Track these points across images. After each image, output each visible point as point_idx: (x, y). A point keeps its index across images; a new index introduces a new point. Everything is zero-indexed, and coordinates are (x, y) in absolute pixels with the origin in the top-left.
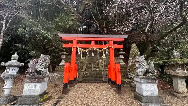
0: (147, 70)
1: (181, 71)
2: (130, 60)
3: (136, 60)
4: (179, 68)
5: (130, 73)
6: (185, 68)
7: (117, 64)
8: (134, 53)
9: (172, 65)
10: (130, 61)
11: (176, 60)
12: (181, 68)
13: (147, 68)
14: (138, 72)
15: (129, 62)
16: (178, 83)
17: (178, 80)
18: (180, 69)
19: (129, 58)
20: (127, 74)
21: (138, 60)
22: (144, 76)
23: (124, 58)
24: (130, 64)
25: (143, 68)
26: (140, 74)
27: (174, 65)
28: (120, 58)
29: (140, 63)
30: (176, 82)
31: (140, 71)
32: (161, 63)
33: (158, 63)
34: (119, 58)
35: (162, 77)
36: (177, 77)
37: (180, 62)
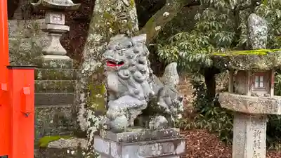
0: (149, 103)
1: (261, 94)
2: (91, 44)
3: (110, 55)
4: (256, 85)
5: (86, 106)
6: (273, 85)
7: (15, 72)
8: (113, 14)
9: (239, 71)
10: (92, 51)
11: (253, 56)
12: (262, 85)
13: (150, 94)
14: (114, 114)
15: (85, 54)
16: (246, 138)
17: (248, 127)
18: (259, 88)
19: (86, 35)
20: (75, 114)
21: (118, 58)
22: (138, 131)
23: (67, 28)
24: (89, 66)
25: (135, 95)
26: (122, 121)
27: (243, 74)
28: (49, 27)
29: (127, 72)
30: (242, 135)
31: (121, 110)
32: (209, 62)
33: (200, 60)
34: (45, 30)
35: (204, 113)
36: (248, 119)
37: (264, 65)
